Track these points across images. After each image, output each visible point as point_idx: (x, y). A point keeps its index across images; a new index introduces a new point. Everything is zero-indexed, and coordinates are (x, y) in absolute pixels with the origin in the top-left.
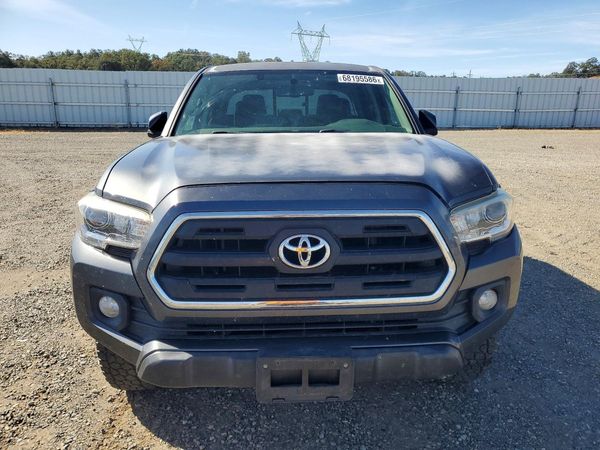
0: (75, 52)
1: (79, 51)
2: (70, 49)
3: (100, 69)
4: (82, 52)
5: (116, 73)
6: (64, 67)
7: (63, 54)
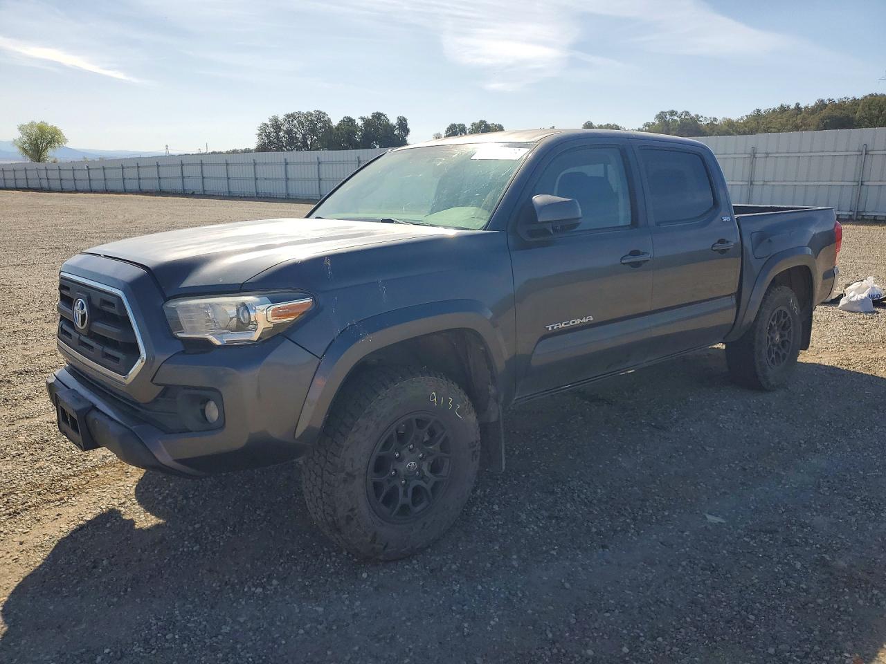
0: (792, 107)
1: (798, 105)
2: (785, 104)
3: (818, 129)
4: (802, 105)
5: (843, 133)
6: (766, 131)
7: (774, 111)
